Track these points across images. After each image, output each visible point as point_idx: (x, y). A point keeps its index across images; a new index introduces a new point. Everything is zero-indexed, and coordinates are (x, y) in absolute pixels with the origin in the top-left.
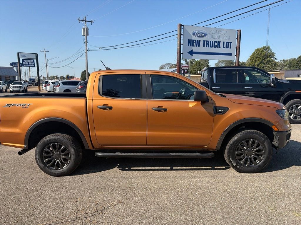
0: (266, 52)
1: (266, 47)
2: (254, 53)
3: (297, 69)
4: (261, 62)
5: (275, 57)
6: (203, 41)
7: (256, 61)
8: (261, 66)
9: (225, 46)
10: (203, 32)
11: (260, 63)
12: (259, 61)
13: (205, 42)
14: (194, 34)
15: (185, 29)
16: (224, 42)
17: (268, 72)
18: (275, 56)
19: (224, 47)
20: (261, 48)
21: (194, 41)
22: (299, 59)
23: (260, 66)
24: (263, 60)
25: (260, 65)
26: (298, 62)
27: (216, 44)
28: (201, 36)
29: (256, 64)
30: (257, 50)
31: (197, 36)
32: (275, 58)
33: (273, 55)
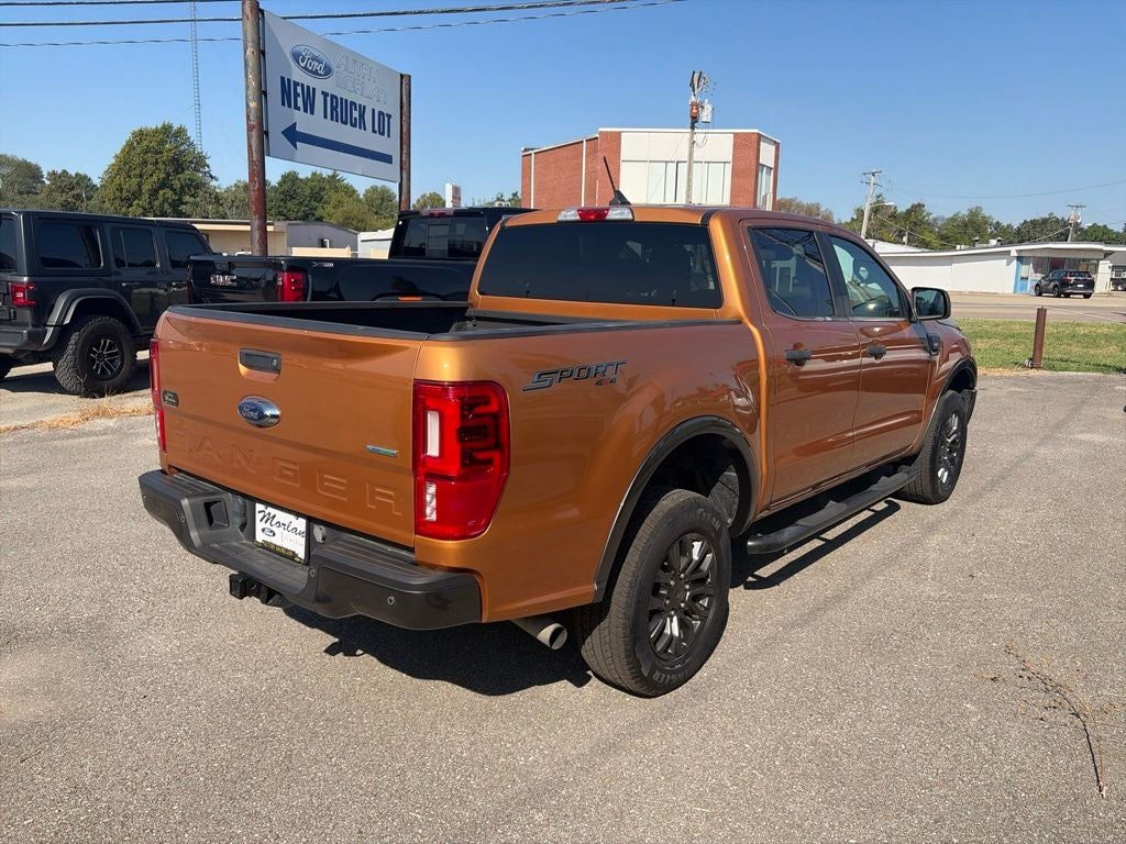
0: (176, 147)
1: (171, 127)
2: (130, 147)
3: (282, 218)
4: (163, 184)
5: (207, 169)
6: (323, 93)
7: (141, 176)
8: (165, 200)
9: (376, 128)
10: (322, 57)
11: (160, 188)
12: (155, 178)
13: (329, 99)
14: (296, 56)
15: (269, 27)
16: (373, 111)
17: (196, 222)
18: (208, 166)
19: (374, 131)
20: (156, 131)
21: (299, 90)
22: (285, 187)
23: (161, 199)
24: (168, 175)
25: (161, 192)
26: (282, 196)
27: (356, 114)
28: (316, 73)
29: (146, 187)
30: (141, 135)
31: (305, 68)
32: (208, 172)
33: (200, 162)
